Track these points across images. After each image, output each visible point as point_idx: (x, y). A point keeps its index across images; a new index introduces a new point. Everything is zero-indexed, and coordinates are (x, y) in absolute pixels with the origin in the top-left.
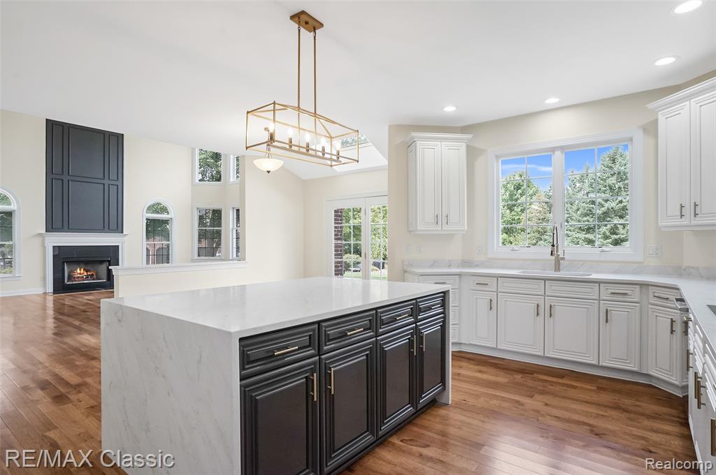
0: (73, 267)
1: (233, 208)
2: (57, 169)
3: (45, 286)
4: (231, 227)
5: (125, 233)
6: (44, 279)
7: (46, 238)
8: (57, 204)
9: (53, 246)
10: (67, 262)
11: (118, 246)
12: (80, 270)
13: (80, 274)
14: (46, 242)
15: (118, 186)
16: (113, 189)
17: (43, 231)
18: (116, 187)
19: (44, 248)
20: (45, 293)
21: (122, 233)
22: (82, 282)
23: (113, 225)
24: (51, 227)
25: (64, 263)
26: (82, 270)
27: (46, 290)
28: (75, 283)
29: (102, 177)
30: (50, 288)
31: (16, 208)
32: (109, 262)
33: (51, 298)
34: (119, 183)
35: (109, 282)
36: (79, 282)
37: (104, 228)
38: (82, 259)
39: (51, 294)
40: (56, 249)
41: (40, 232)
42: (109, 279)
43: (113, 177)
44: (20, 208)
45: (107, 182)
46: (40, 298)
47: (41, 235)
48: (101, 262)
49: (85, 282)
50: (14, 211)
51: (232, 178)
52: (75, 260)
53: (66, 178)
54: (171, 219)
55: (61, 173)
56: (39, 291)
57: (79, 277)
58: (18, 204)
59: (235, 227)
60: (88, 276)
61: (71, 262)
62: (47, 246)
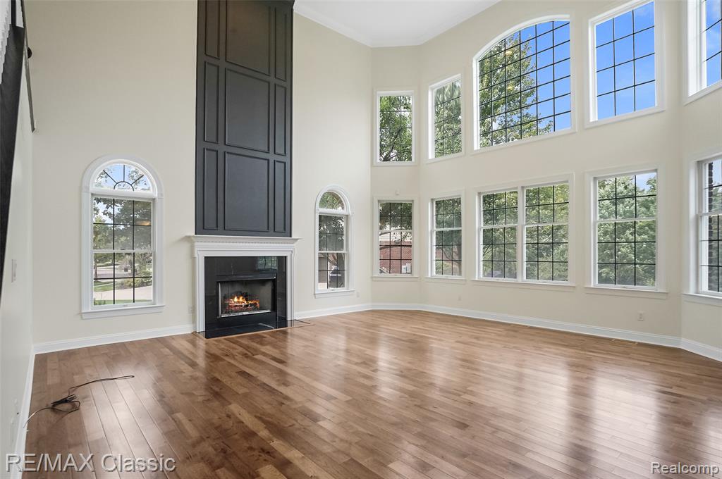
0: (229, 289)
1: (432, 200)
2: (210, 135)
3: (194, 321)
4: (430, 230)
5: (293, 237)
6: (193, 310)
7: (196, 244)
8: (209, 193)
9: (205, 257)
10: (221, 282)
11: (286, 257)
12: (238, 298)
13: (238, 302)
14: (196, 249)
15: (285, 163)
16: (279, 167)
17: (191, 231)
18: (283, 165)
19: (193, 259)
20: (195, 333)
21: (291, 236)
22: (240, 314)
23: (279, 226)
24: (204, 225)
25: (218, 282)
26: (241, 298)
27: (195, 327)
28: (231, 315)
29: (265, 149)
30: (201, 327)
31: (156, 195)
32: (274, 281)
33: (202, 342)
34: (287, 160)
35: (274, 313)
36: (237, 314)
37: (268, 229)
38: (242, 277)
39: (202, 336)
40: (208, 260)
41: (188, 234)
42: (274, 308)
43: (280, 150)
44: (162, 195)
45: (272, 157)
46: (188, 341)
47: (188, 238)
48: (263, 282)
49: (244, 313)
50: (154, 199)
51: (432, 154)
52: (234, 278)
53: (221, 148)
54: (347, 216)
55: (214, 140)
56: (187, 329)
57: (236, 306)
58: (160, 188)
59: (435, 228)
60: (247, 306)
61: (227, 282)
62: (196, 256)
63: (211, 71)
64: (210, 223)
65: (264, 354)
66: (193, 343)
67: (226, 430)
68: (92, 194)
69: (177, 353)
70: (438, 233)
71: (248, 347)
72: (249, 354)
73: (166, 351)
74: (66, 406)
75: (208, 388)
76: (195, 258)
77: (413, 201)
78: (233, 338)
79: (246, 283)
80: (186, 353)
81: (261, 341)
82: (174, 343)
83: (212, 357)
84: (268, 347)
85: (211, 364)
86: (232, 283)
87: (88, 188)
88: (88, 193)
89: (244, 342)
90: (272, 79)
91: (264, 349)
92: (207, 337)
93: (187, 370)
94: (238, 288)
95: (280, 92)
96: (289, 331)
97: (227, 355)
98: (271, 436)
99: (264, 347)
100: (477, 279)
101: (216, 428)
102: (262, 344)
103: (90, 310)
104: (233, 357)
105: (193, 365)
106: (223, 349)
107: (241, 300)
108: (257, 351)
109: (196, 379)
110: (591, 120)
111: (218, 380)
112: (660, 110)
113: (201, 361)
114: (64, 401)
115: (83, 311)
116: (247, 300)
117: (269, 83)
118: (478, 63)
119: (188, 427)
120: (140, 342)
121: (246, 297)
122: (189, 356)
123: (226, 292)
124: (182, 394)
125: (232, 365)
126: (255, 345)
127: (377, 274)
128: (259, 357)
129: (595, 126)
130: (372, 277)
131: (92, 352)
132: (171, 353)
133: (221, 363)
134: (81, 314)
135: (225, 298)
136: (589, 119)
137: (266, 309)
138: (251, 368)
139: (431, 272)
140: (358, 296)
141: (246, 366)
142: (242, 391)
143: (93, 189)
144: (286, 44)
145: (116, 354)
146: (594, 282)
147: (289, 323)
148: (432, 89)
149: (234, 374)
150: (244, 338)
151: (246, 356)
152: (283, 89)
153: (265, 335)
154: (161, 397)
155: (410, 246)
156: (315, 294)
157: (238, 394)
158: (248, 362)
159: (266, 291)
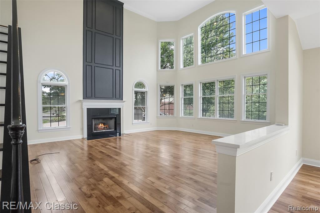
0: (97, 121)
1: (182, 85)
2: (89, 59)
3: (83, 134)
4: (181, 97)
5: (124, 100)
6: (82, 129)
7: (83, 103)
8: (89, 82)
9: (87, 108)
10: (94, 118)
11: (120, 108)
12: (101, 125)
13: (101, 126)
14: (83, 105)
16: (118, 72)
17: (82, 99)
18: (119, 71)
19: (82, 109)
20: (83, 138)
21: (122, 100)
22: (101, 131)
23: (118, 96)
24: (86, 96)
25: (92, 118)
26: (102, 124)
27: (83, 136)
28: (98, 131)
29: (112, 65)
30: (86, 136)
31: (67, 84)
32: (115, 118)
33: (86, 142)
34: (120, 69)
35: (115, 131)
36: (100, 131)
37: (113, 97)
38: (102, 116)
39: (86, 139)
40: (88, 110)
41: (80, 99)
42: (116, 129)
43: (118, 65)
44: (69, 84)
45: (114, 68)
46: (80, 141)
47: (80, 101)
48: (111, 118)
49: (103, 131)
50: (66, 85)
51: (182, 66)
52: (98, 117)
53: (93, 64)
54: (146, 91)
55: (91, 61)
56: (80, 137)
57: (100, 128)
58: (68, 81)
59: (183, 97)
60: (105, 128)
61: (96, 118)
62: (83, 108)
63: (89, 34)
64: (89, 94)
65: (110, 146)
66: (83, 142)
67: (93, 169)
68: (42, 84)
69: (76, 145)
70: (184, 99)
71: (104, 143)
72: (104, 145)
73: (72, 144)
74: (35, 162)
75: (88, 157)
76: (83, 109)
77: (174, 85)
78: (98, 140)
79: (104, 119)
80: (80, 145)
81: (109, 141)
82: (75, 142)
83: (90, 147)
84: (112, 143)
85: (89, 149)
86: (98, 119)
87: (40, 81)
88: (40, 83)
89: (103, 141)
90: (115, 36)
91: (110, 144)
92: (88, 140)
93: (80, 151)
94: (101, 121)
95: (118, 41)
96: (122, 138)
97: (95, 146)
98: (109, 170)
99: (110, 143)
100: (199, 117)
101: (90, 168)
102: (109, 142)
103: (41, 129)
104: (98, 146)
105: (82, 149)
106: (94, 144)
107: (102, 125)
108: (107, 145)
109: (83, 153)
110: (243, 54)
111: (91, 154)
112: (269, 50)
113: (86, 148)
114: (35, 160)
115: (39, 129)
116: (104, 125)
117: (113, 38)
118: (200, 29)
119: (80, 168)
120: (61, 141)
121: (104, 124)
122: (81, 146)
123: (96, 122)
124: (78, 158)
125: (97, 149)
126: (106, 142)
127: (159, 115)
128: (108, 147)
129: (245, 56)
130: (157, 117)
131: (43, 145)
132: (73, 145)
133: (93, 148)
134: (38, 130)
135: (95, 125)
136: (242, 54)
137: (112, 129)
138: (104, 150)
139: (182, 114)
140: (151, 124)
141: (103, 150)
142: (100, 157)
143: (42, 82)
144: (120, 21)
145: (52, 146)
146: (244, 118)
147: (122, 135)
148: (182, 39)
149: (97, 152)
150: (103, 140)
151: (103, 146)
152: (119, 40)
153: (111, 139)
154: (70, 159)
155: (173, 104)
156: (133, 123)
157: (98, 158)
158: (103, 148)
159: (112, 122)
